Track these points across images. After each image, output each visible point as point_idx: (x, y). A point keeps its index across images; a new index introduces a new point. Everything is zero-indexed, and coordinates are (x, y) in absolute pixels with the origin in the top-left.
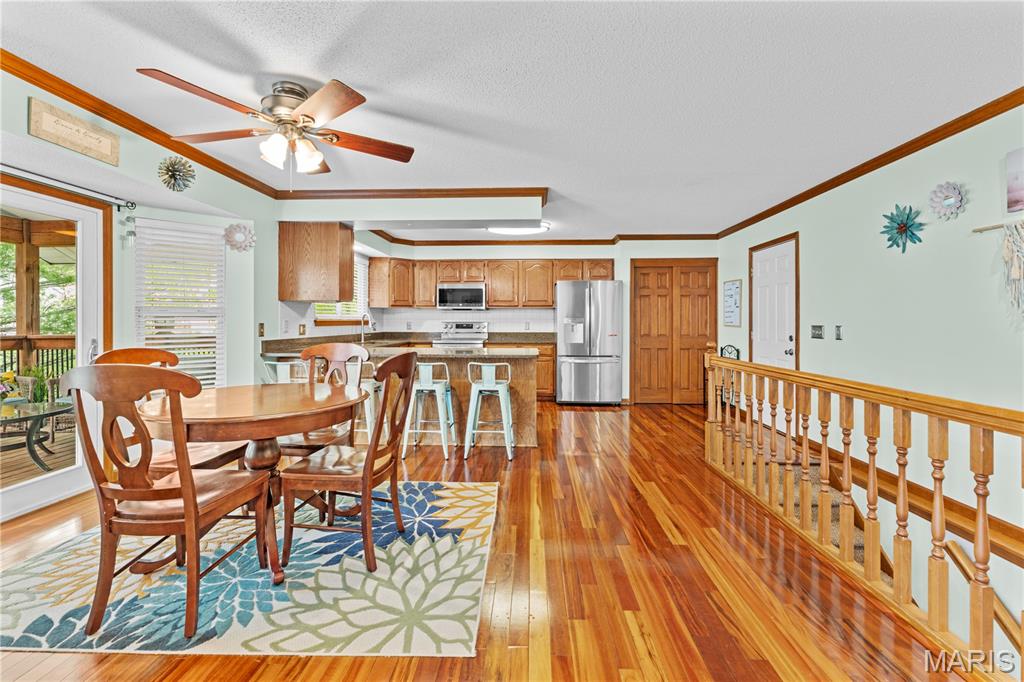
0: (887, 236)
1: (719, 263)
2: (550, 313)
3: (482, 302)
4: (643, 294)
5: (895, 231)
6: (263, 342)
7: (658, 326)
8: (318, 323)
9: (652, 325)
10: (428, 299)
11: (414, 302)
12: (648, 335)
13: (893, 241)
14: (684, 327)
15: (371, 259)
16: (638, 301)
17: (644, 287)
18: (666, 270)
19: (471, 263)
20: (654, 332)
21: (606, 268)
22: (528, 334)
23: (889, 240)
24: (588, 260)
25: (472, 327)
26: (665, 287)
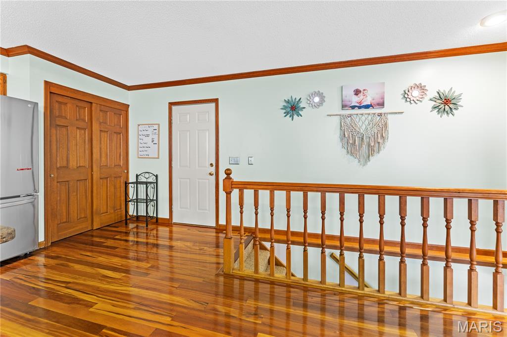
0: (284, 111)
1: (130, 109)
4: (58, 123)
5: (290, 109)
7: (77, 158)
9: (71, 156)
12: (67, 167)
13: (287, 113)
14: (103, 159)
16: (54, 131)
17: (60, 116)
18: (85, 105)
20: (73, 164)
23: (285, 113)
26: (84, 120)
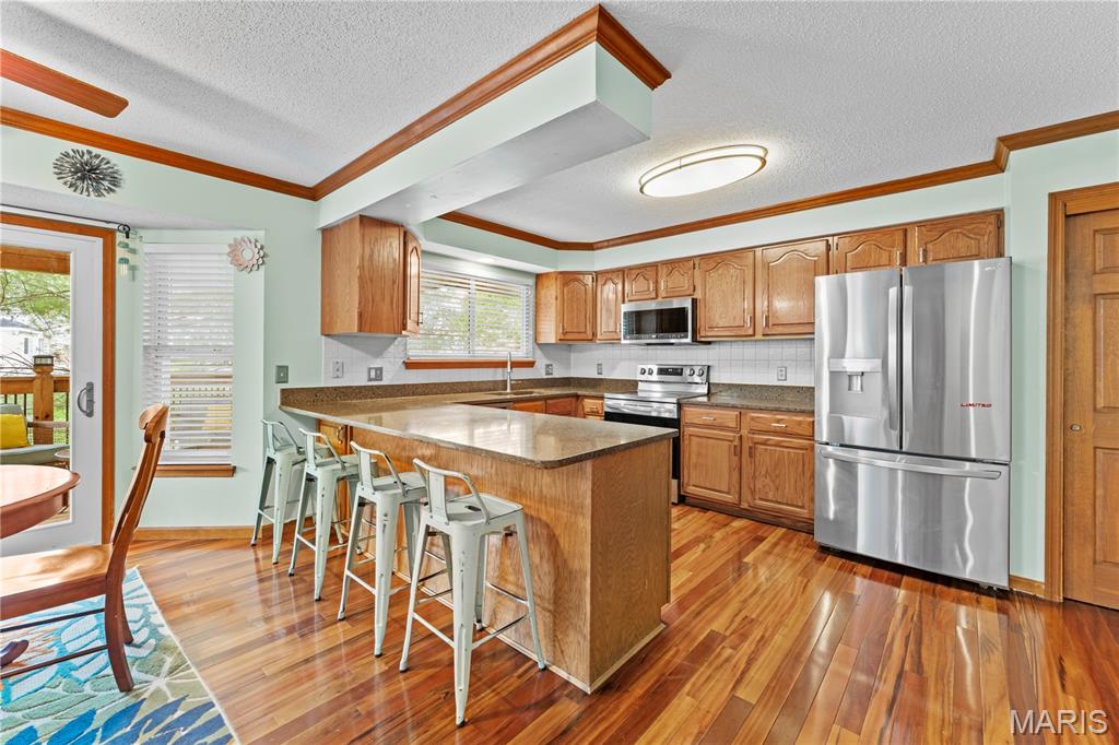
2: (802, 349)
3: (687, 331)
6: (283, 391)
8: (409, 365)
10: (612, 328)
11: (594, 334)
15: (538, 277)
19: (673, 264)
21: (987, 231)
22: (782, 387)
24: (920, 224)
25: (681, 374)
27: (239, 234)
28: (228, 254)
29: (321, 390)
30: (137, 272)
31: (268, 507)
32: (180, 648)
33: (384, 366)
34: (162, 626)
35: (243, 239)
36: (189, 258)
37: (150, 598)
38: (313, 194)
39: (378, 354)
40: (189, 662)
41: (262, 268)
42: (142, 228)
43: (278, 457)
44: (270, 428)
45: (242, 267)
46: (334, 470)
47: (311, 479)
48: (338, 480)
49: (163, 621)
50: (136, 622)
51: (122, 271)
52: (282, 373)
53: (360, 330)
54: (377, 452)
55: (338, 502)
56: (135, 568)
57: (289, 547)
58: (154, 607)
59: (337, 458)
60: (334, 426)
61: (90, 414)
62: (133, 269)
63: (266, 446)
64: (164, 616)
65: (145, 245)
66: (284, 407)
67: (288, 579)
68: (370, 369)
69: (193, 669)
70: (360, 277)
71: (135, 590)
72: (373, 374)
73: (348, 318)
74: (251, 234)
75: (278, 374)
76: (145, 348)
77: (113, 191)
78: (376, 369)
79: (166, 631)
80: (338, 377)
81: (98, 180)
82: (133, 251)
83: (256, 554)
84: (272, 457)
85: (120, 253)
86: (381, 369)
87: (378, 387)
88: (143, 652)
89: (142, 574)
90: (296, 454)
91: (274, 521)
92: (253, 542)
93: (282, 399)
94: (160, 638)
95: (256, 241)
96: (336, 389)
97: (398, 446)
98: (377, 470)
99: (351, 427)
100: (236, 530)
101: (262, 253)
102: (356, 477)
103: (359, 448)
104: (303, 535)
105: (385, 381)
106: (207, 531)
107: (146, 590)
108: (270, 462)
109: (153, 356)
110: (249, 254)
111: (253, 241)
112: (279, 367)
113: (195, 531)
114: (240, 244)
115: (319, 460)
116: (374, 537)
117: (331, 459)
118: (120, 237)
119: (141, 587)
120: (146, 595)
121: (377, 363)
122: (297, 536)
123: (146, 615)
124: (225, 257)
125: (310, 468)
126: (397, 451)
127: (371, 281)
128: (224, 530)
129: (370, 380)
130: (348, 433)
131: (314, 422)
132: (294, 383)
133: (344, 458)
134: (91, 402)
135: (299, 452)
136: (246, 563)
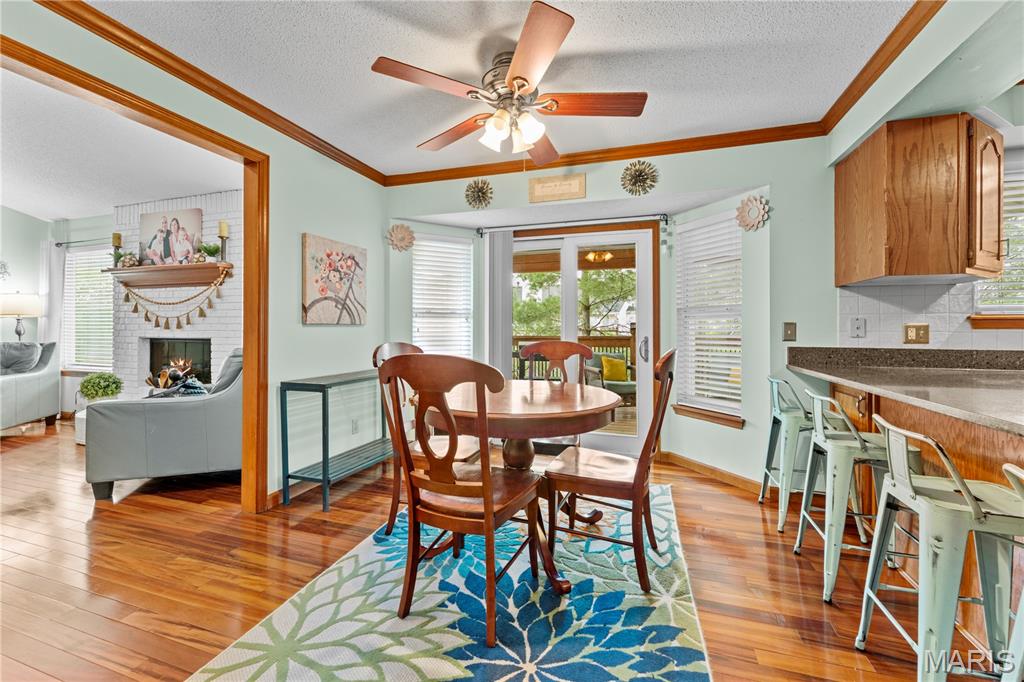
6: (791, 350)
8: (979, 322)
27: (745, 196)
28: (737, 218)
29: (836, 351)
30: (674, 251)
31: (775, 469)
32: (687, 576)
33: (931, 325)
34: (678, 546)
35: (749, 200)
36: (706, 230)
37: (673, 517)
38: (821, 128)
39: (922, 308)
40: (691, 595)
41: (768, 223)
42: (675, 214)
43: (783, 418)
44: (775, 386)
45: (748, 226)
46: (850, 448)
47: (819, 452)
48: (857, 462)
49: (679, 543)
50: (662, 532)
51: (663, 249)
52: (790, 330)
53: (890, 272)
54: (920, 437)
55: (860, 489)
56: (669, 486)
57: (794, 520)
58: (675, 526)
59: (854, 432)
60: (854, 394)
61: (646, 360)
62: (670, 248)
63: (773, 405)
64: (681, 537)
65: (677, 227)
66: (791, 367)
67: (794, 557)
68: (907, 328)
69: (693, 605)
70: (889, 204)
71: (665, 504)
72: (912, 334)
73: (872, 259)
74: (755, 193)
75: (786, 332)
76: (678, 310)
77: (653, 186)
78: (918, 329)
79: (679, 551)
80: (858, 336)
81: (644, 181)
82: (670, 234)
83: (763, 513)
84: (779, 417)
85: (663, 236)
86: (926, 328)
87: (920, 352)
88: (662, 563)
89: (673, 492)
90: (804, 420)
91: (779, 485)
92: (760, 499)
93: (789, 357)
94: (675, 556)
95: (762, 197)
96: (856, 350)
97: (960, 435)
98: (920, 463)
99: (878, 398)
100: (746, 482)
101: (767, 208)
102: (883, 465)
103: (887, 425)
104: (811, 513)
105: (934, 344)
106: (722, 474)
107: (672, 507)
108: (776, 422)
109: (683, 316)
110: (756, 212)
111: (758, 198)
112: (786, 324)
113: (713, 470)
114: (747, 204)
115: (831, 431)
116: (916, 557)
117: (847, 433)
118: (662, 224)
119: (670, 504)
120: (670, 511)
121: (920, 320)
122: (803, 512)
123: (669, 530)
124: (734, 220)
125: (818, 437)
126: (959, 445)
127: (907, 204)
128: (736, 478)
129: (907, 342)
130: (873, 404)
131: (828, 386)
132: (801, 342)
133: (865, 435)
134: (647, 351)
135: (807, 417)
136: (754, 519)
